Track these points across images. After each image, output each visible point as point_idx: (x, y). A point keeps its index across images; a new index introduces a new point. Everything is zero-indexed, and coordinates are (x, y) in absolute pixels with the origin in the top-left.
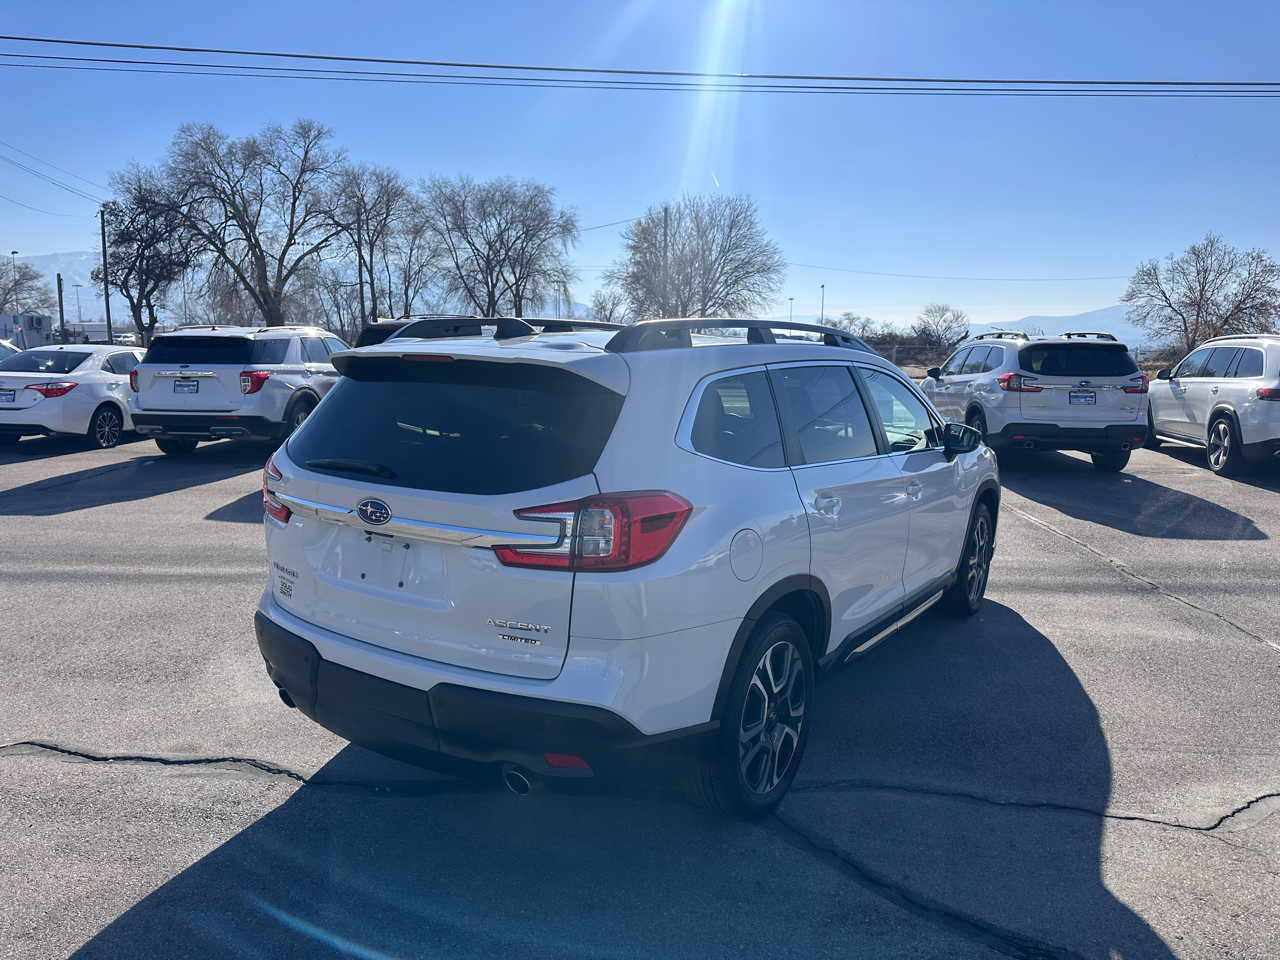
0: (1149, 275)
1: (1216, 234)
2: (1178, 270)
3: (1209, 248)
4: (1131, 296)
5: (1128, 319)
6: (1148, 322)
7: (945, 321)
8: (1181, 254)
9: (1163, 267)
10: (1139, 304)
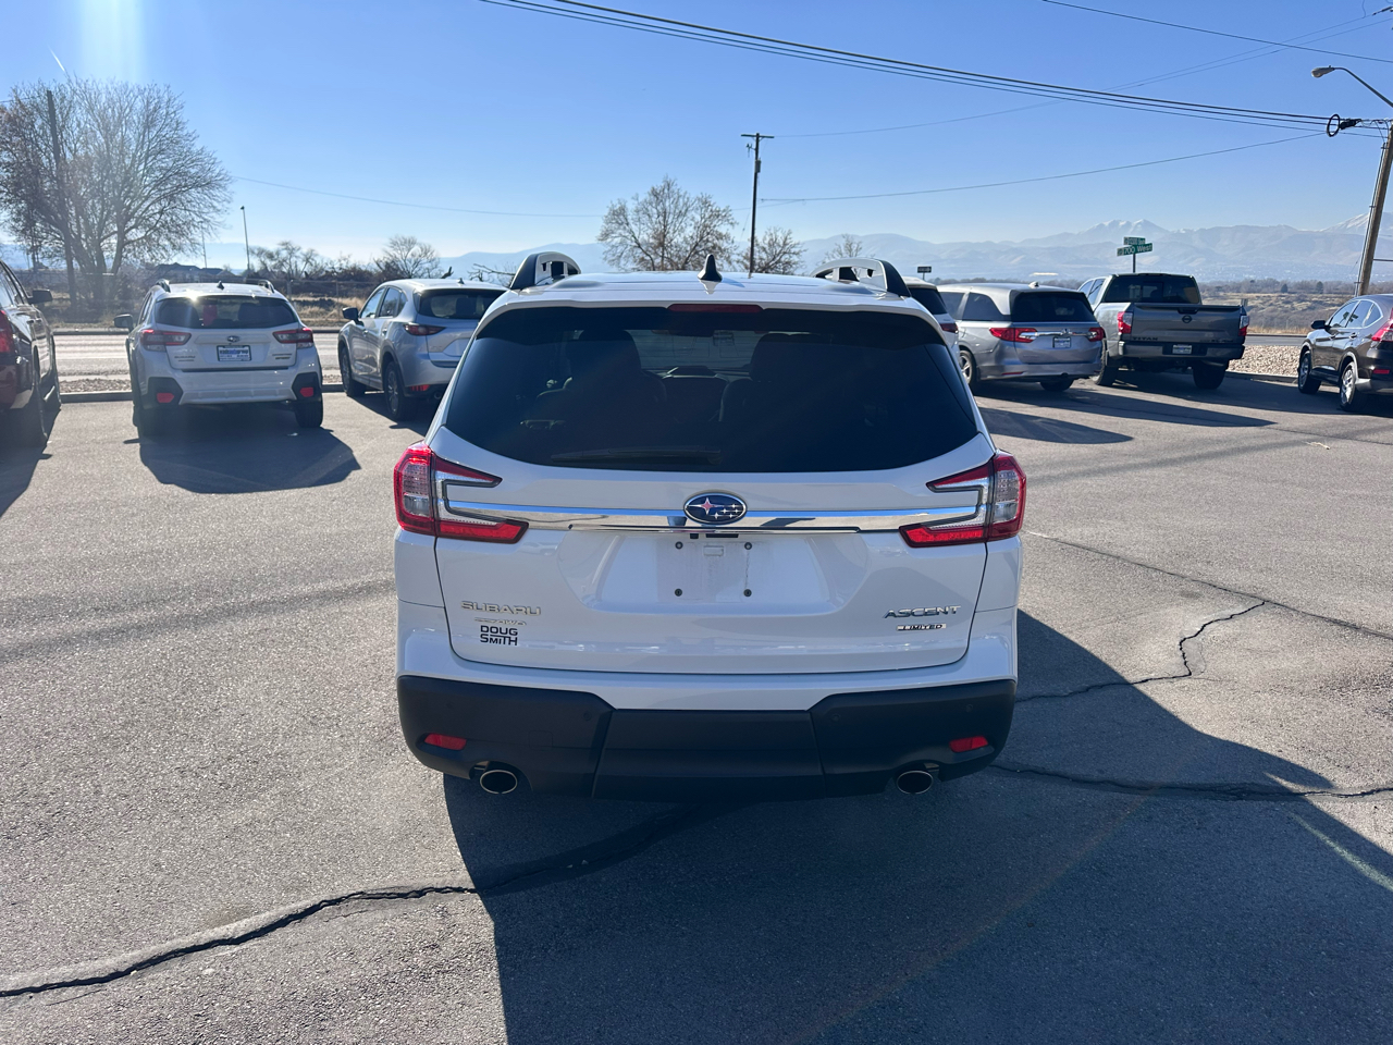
0: (618, 215)
1: (671, 177)
2: (643, 210)
3: (666, 191)
4: (606, 235)
5: (605, 259)
6: (623, 262)
7: (412, 255)
8: (644, 196)
9: (631, 206)
10: (613, 243)
